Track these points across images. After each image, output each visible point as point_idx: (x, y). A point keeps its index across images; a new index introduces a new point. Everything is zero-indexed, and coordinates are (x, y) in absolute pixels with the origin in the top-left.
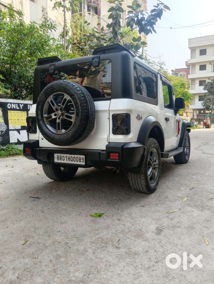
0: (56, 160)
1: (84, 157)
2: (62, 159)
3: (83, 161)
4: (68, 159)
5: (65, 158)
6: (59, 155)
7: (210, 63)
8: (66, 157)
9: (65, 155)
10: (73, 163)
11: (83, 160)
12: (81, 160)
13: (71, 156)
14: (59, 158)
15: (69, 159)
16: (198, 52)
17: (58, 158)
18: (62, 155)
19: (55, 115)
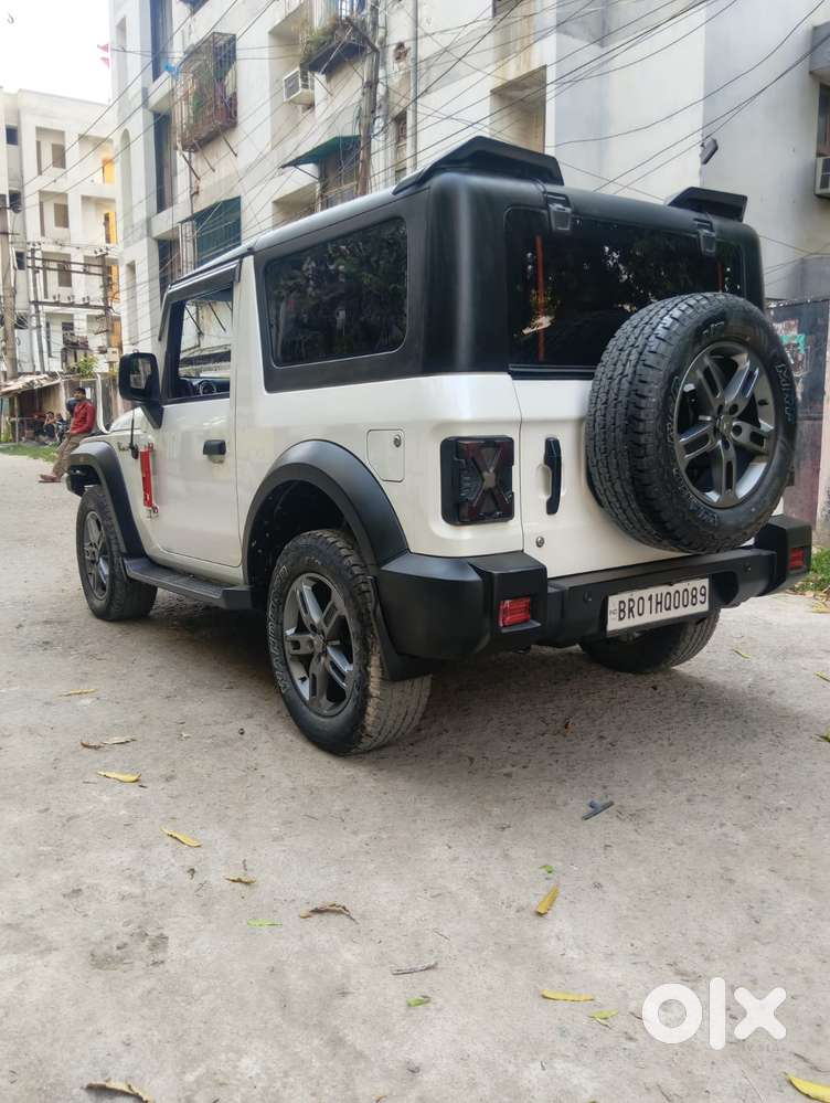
0: (614, 624)
1: (705, 582)
2: (635, 610)
3: (702, 598)
4: (657, 603)
5: (647, 603)
6: (625, 596)
8: (650, 598)
9: (645, 593)
10: (673, 614)
11: (704, 595)
12: (698, 596)
13: (672, 589)
14: (627, 610)
15: (661, 603)
17: (621, 610)
18: (636, 595)
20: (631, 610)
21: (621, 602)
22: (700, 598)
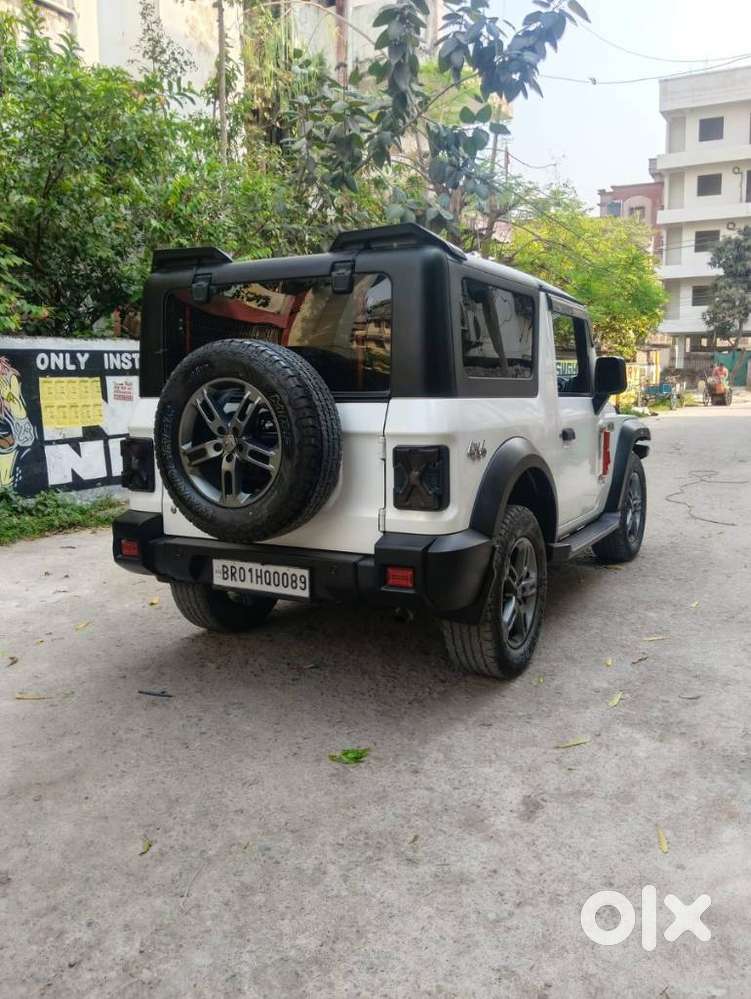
0: (218, 580)
1: (306, 573)
2: (237, 575)
3: (303, 586)
4: (257, 577)
5: (248, 574)
6: (229, 563)
7: (736, 171)
8: (250, 570)
9: (247, 566)
10: (272, 589)
11: (304, 583)
12: (298, 582)
13: (265, 568)
14: (229, 573)
15: (261, 577)
16: (693, 129)
17: (224, 573)
18: (238, 564)
19: (217, 447)
20: (233, 574)
21: (224, 566)
22: (300, 584)
